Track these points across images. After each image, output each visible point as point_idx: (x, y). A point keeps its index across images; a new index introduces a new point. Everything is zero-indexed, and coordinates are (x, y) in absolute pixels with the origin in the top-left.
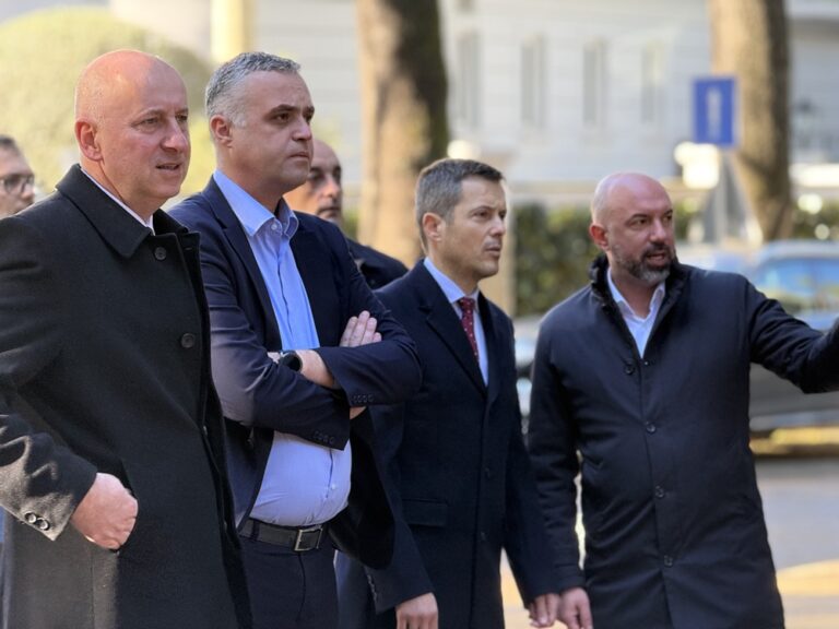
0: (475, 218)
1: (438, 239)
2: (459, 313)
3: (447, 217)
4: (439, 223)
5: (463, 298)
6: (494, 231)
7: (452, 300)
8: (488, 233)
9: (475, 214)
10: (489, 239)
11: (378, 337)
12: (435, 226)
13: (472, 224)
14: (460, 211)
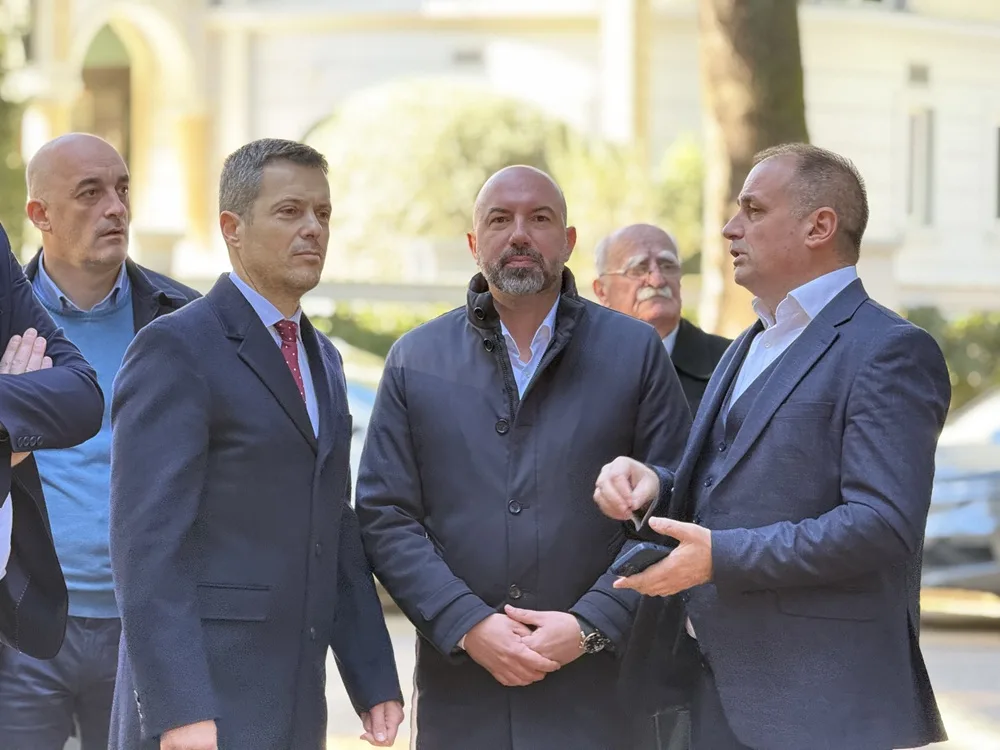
0: (279, 215)
1: (238, 245)
2: (278, 341)
3: (246, 215)
4: (238, 224)
5: (282, 321)
6: (305, 232)
7: (268, 324)
8: (298, 233)
9: (280, 211)
10: (299, 241)
11: (48, 362)
12: (234, 227)
13: (276, 223)
14: (261, 205)
